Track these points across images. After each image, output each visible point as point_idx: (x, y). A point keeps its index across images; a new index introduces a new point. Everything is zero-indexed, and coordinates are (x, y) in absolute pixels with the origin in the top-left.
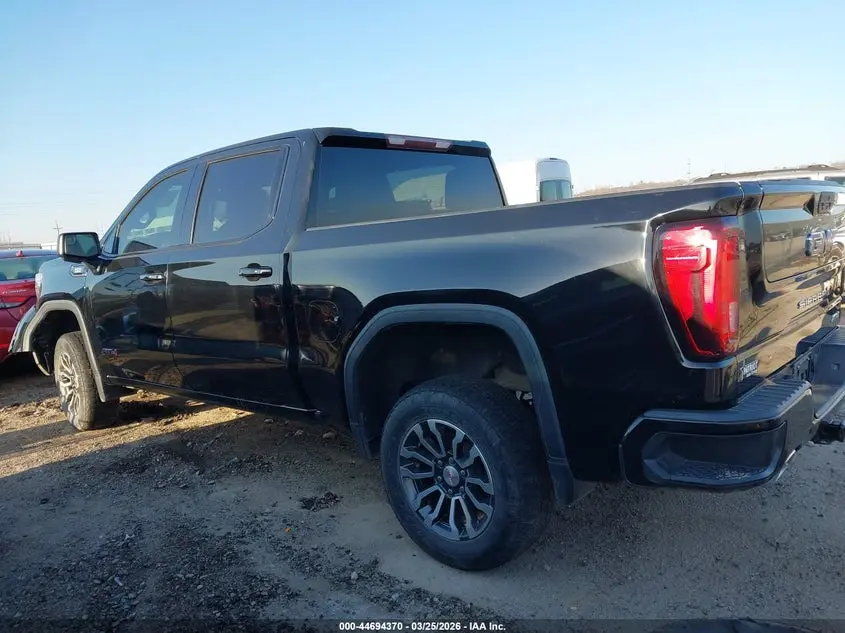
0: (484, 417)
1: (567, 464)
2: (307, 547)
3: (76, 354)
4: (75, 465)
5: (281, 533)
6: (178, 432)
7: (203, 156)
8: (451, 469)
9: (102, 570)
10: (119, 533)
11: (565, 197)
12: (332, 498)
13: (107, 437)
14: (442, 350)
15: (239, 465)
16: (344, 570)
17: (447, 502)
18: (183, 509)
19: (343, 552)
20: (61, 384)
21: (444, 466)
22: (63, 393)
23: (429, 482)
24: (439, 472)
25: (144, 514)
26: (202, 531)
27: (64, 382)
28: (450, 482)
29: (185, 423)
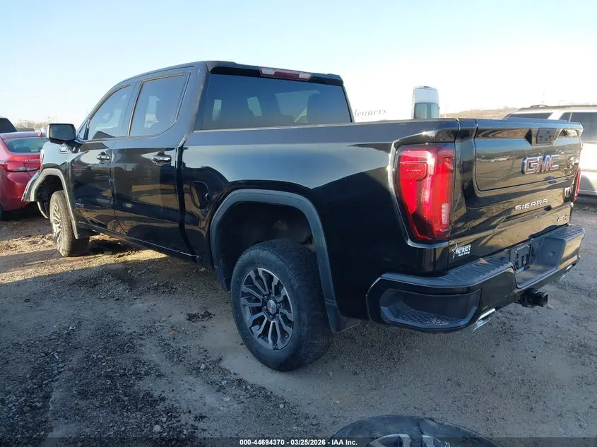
0: (290, 269)
1: (336, 305)
2: (181, 346)
3: (61, 205)
4: (53, 278)
5: (167, 334)
6: (125, 262)
7: (140, 76)
8: (272, 302)
9: (49, 347)
10: (66, 325)
11: (432, 117)
12: (208, 315)
13: (79, 262)
14: (280, 222)
15: (156, 289)
16: (199, 362)
17: (268, 323)
18: (112, 314)
19: (202, 350)
20: (54, 225)
21: (268, 299)
22: (55, 231)
23: (259, 310)
24: (265, 303)
25: (86, 314)
26: (118, 329)
27: (56, 224)
28: (271, 310)
29: (131, 257)
